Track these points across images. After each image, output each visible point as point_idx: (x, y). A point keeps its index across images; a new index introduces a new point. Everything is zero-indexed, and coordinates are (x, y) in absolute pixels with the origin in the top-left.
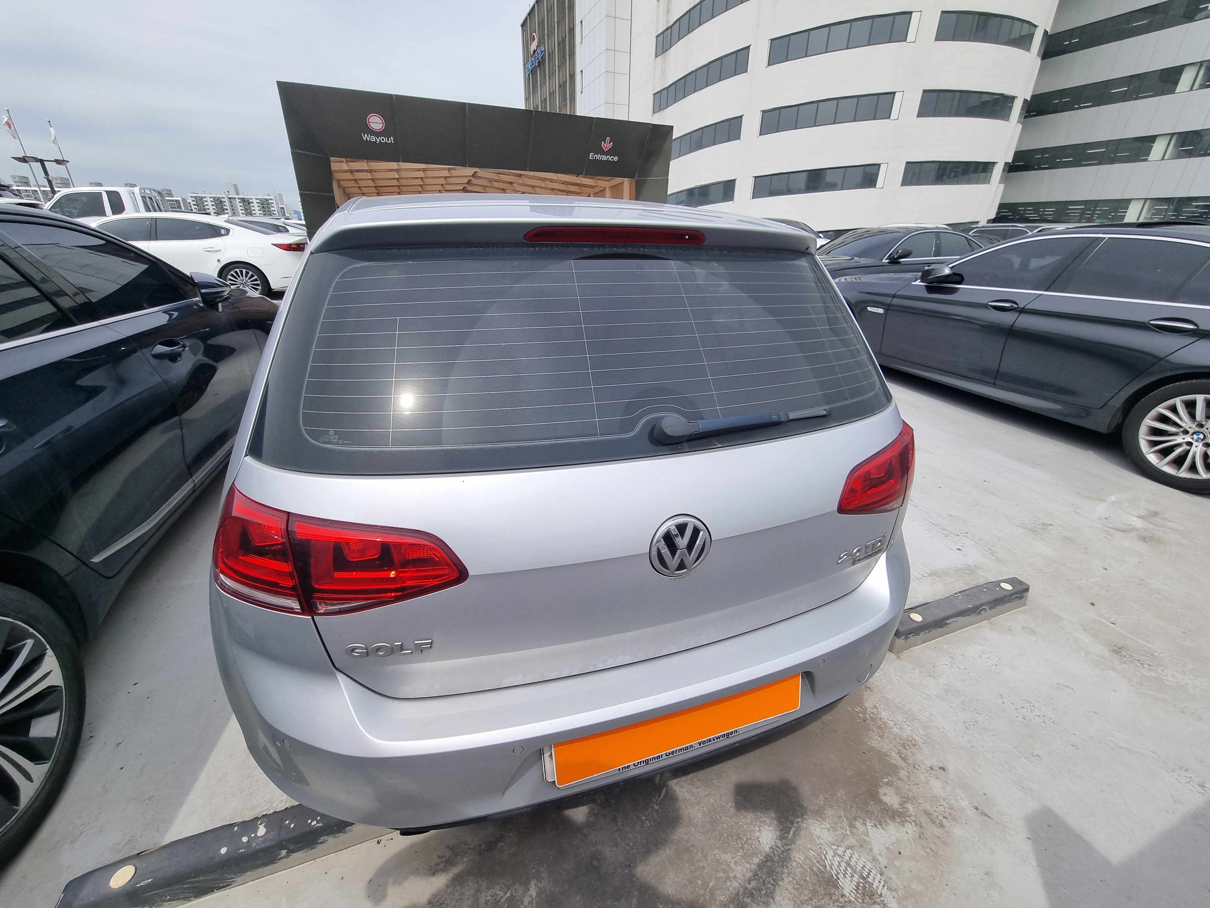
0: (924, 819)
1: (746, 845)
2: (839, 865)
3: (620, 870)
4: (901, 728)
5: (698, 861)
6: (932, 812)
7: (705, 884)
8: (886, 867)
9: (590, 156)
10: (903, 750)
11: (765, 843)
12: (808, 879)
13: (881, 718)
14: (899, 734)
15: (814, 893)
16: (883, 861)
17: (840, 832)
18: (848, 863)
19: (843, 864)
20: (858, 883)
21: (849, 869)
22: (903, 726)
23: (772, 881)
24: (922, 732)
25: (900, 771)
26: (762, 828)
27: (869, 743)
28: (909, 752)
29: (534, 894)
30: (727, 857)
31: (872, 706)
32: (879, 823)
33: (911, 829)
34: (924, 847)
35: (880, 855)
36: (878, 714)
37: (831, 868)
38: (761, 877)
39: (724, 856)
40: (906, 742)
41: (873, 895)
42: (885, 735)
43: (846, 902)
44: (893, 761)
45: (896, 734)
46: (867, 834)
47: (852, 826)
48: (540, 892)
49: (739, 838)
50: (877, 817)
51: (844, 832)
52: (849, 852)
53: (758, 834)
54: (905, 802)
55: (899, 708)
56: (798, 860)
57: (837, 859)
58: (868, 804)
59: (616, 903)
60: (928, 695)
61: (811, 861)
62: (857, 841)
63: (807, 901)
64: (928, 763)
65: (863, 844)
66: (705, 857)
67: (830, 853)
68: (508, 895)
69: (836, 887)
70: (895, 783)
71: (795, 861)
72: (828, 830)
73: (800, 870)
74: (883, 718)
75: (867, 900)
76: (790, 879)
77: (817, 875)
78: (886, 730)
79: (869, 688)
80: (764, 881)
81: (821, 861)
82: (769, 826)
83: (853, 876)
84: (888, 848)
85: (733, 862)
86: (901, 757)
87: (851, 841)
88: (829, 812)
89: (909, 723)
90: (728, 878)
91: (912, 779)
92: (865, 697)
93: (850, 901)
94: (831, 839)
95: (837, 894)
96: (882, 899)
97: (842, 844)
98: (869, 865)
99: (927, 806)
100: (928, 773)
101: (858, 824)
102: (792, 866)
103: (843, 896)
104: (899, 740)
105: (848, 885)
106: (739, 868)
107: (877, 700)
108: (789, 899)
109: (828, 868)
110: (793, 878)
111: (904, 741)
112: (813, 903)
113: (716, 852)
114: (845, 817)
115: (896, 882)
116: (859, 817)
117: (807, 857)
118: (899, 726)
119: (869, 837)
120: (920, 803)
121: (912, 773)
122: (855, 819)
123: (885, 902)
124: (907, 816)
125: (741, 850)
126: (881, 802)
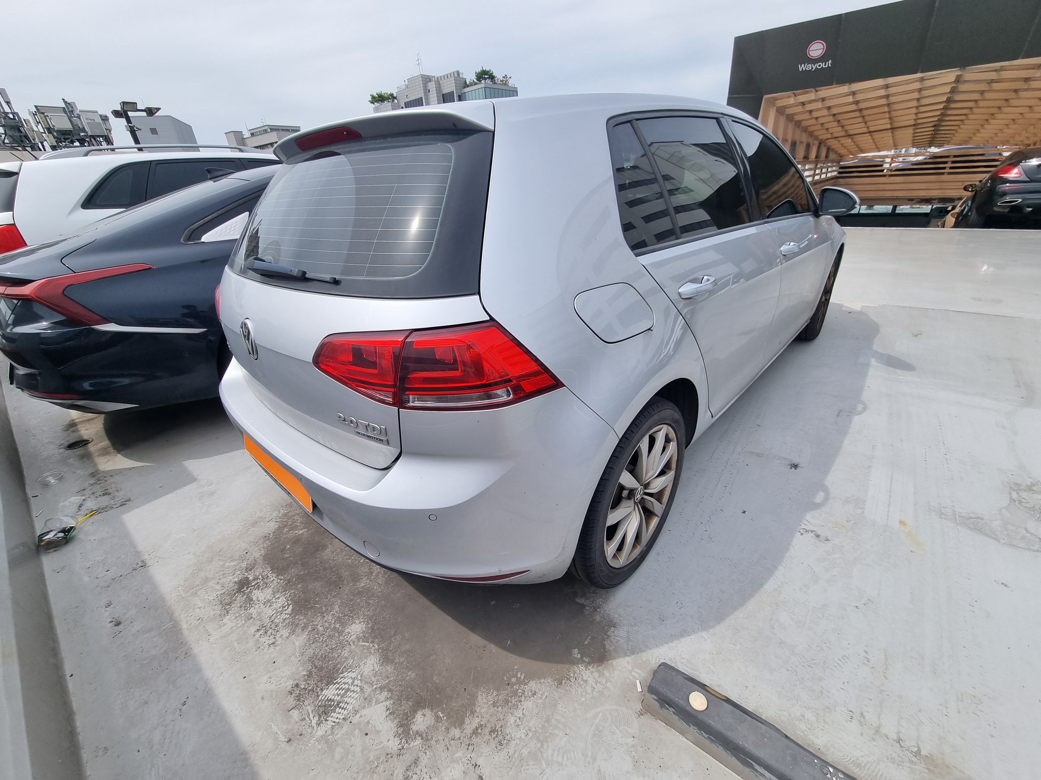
0: (408, 758)
1: (347, 617)
2: (345, 683)
3: (318, 560)
4: (518, 726)
5: (331, 594)
6: (419, 767)
7: (317, 603)
8: (351, 722)
10: (487, 731)
11: (351, 628)
12: (331, 662)
13: (521, 701)
14: (509, 725)
15: (321, 669)
16: (356, 720)
17: (374, 679)
18: (348, 690)
19: (346, 686)
20: (333, 700)
21: (344, 691)
22: (522, 727)
23: (325, 639)
24: (525, 752)
25: (458, 729)
26: (363, 623)
27: (480, 693)
28: (488, 737)
29: (299, 533)
30: (336, 608)
31: (533, 690)
32: (392, 713)
33: (394, 744)
34: (378, 758)
35: (361, 716)
36: (525, 697)
37: (342, 678)
38: (326, 632)
39: (337, 606)
40: (500, 733)
41: (326, 714)
42: (500, 708)
43: (317, 693)
44: (467, 721)
45: (506, 720)
46: (378, 702)
47: (382, 689)
48: (303, 534)
49: (352, 612)
50: (397, 710)
51: (375, 683)
52: (358, 689)
53: (357, 622)
54: (421, 736)
55: (548, 720)
56: (343, 653)
57: (350, 681)
58: (408, 701)
59: (300, 565)
60: (595, 760)
61: (344, 662)
62: (369, 695)
63: (314, 665)
64: (480, 762)
65: (368, 700)
66: (334, 597)
67: (354, 675)
68: (299, 524)
69: (328, 684)
70: (441, 724)
71: (342, 651)
73: (336, 655)
74: (523, 703)
75: (321, 710)
76: (328, 651)
77: (334, 668)
78: (507, 708)
79: (561, 683)
80: (324, 634)
81: (346, 669)
82: (365, 627)
83: (338, 696)
84: (368, 722)
85: (334, 613)
86: (477, 729)
87: (368, 690)
88: (390, 668)
89: (530, 734)
90: (323, 613)
91: (452, 742)
92: (542, 681)
93: (318, 696)
94: (365, 673)
95: (323, 685)
96: (324, 722)
97: (364, 682)
98: (350, 707)
99: (424, 760)
100: (467, 762)
101: (385, 694)
102: (338, 649)
103: (322, 690)
104: (500, 725)
105: (330, 692)
106: (330, 617)
107: (546, 694)
108: (314, 653)
109: (342, 675)
110: (329, 653)
111: (501, 731)
112: (313, 670)
113: (339, 601)
114: (389, 681)
115: (340, 733)
117: (346, 658)
118: (520, 724)
119: (376, 704)
120: (426, 753)
121: (461, 743)
122: (390, 690)
123: (322, 725)
124: (406, 740)
125: (343, 615)
126: (415, 712)
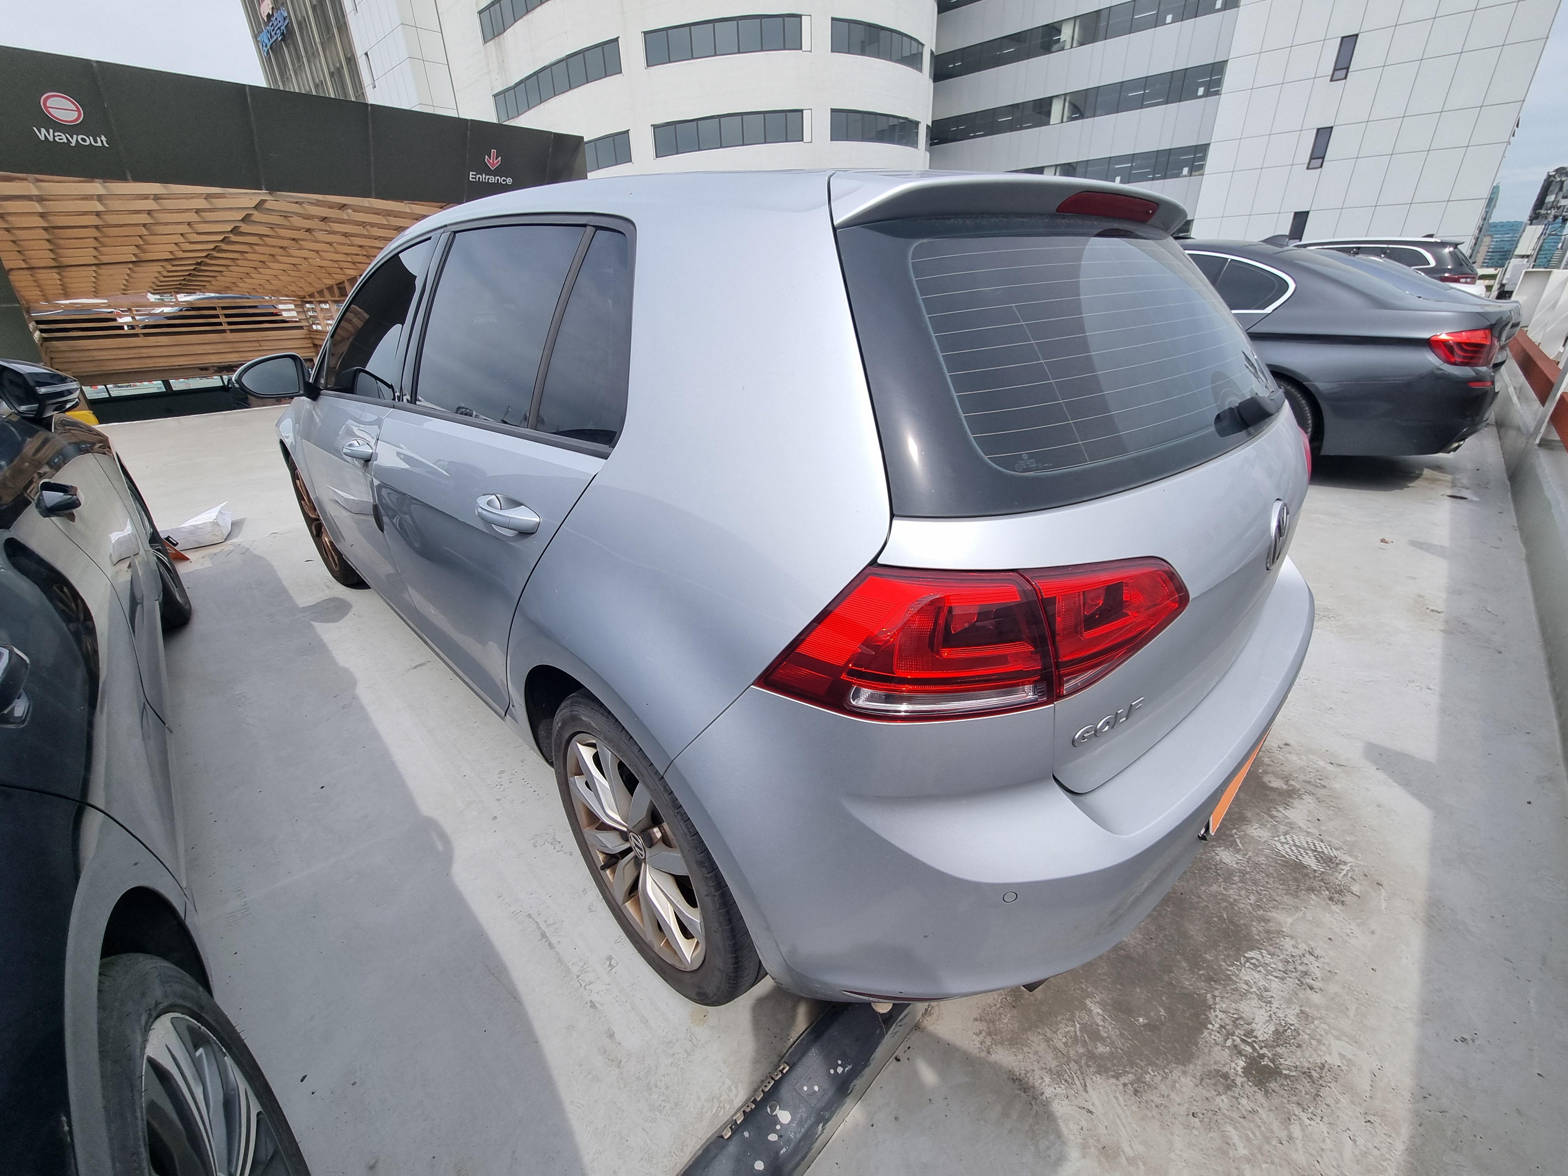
0: (1309, 788)
1: (1218, 871)
2: (1292, 850)
3: (1148, 947)
5: (1197, 903)
6: (1310, 780)
7: (1221, 918)
8: (1320, 835)
9: (471, 176)
11: (1230, 862)
12: (1282, 872)
15: (1296, 880)
16: (1315, 832)
17: (1269, 826)
18: (1295, 846)
19: (1293, 848)
20: (1315, 856)
21: (1300, 849)
23: (1262, 888)
25: (1263, 759)
26: (1216, 852)
29: (1100, 1011)
30: (1214, 888)
32: (1287, 806)
33: (1308, 798)
34: (1328, 808)
35: (1308, 828)
37: (1289, 855)
38: (1253, 890)
39: (1212, 889)
41: (1331, 860)
43: (1321, 874)
46: (1287, 817)
47: (1272, 817)
48: (1102, 1004)
49: (1209, 869)
50: (1281, 801)
51: (1272, 824)
52: (1288, 836)
53: (1218, 858)
54: (1287, 781)
56: (1264, 862)
57: (1286, 846)
58: (1267, 795)
59: (1172, 975)
61: (1272, 858)
62: (1286, 826)
63: (1297, 888)
64: (1275, 745)
65: (1291, 826)
66: (1199, 897)
67: (1279, 845)
68: (1078, 1025)
69: (1305, 867)
70: (1268, 770)
71: (1262, 864)
72: (1260, 828)
73: (1271, 868)
75: (1332, 865)
76: (1272, 879)
77: (1285, 866)
80: (1257, 891)
81: (1278, 853)
82: (1219, 847)
83: (1307, 853)
84: (1309, 821)
85: (1222, 890)
87: (1282, 828)
88: (1249, 814)
90: (1231, 904)
91: (1275, 761)
93: (1323, 873)
94: (1269, 834)
95: (1310, 872)
96: (1339, 859)
97: (1278, 833)
98: (1309, 839)
99: (1302, 777)
100: (1282, 753)
101: (1275, 813)
102: (1263, 869)
103: (1315, 871)
105: (1310, 861)
106: (1231, 892)
108: (1286, 895)
109: (1287, 856)
110: (1274, 878)
112: (1303, 888)
113: (1203, 889)
114: (1261, 812)
115: (1336, 842)
116: (1271, 808)
117: (1267, 857)
119: (1290, 819)
120: (1297, 777)
121: (1274, 758)
122: (1269, 809)
123: (1342, 860)
124: (1298, 791)
125: (1219, 877)
126: (1272, 789)
